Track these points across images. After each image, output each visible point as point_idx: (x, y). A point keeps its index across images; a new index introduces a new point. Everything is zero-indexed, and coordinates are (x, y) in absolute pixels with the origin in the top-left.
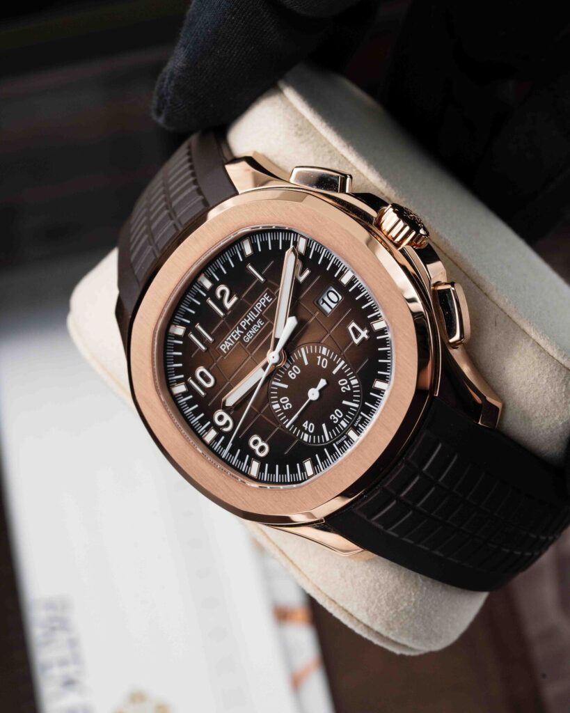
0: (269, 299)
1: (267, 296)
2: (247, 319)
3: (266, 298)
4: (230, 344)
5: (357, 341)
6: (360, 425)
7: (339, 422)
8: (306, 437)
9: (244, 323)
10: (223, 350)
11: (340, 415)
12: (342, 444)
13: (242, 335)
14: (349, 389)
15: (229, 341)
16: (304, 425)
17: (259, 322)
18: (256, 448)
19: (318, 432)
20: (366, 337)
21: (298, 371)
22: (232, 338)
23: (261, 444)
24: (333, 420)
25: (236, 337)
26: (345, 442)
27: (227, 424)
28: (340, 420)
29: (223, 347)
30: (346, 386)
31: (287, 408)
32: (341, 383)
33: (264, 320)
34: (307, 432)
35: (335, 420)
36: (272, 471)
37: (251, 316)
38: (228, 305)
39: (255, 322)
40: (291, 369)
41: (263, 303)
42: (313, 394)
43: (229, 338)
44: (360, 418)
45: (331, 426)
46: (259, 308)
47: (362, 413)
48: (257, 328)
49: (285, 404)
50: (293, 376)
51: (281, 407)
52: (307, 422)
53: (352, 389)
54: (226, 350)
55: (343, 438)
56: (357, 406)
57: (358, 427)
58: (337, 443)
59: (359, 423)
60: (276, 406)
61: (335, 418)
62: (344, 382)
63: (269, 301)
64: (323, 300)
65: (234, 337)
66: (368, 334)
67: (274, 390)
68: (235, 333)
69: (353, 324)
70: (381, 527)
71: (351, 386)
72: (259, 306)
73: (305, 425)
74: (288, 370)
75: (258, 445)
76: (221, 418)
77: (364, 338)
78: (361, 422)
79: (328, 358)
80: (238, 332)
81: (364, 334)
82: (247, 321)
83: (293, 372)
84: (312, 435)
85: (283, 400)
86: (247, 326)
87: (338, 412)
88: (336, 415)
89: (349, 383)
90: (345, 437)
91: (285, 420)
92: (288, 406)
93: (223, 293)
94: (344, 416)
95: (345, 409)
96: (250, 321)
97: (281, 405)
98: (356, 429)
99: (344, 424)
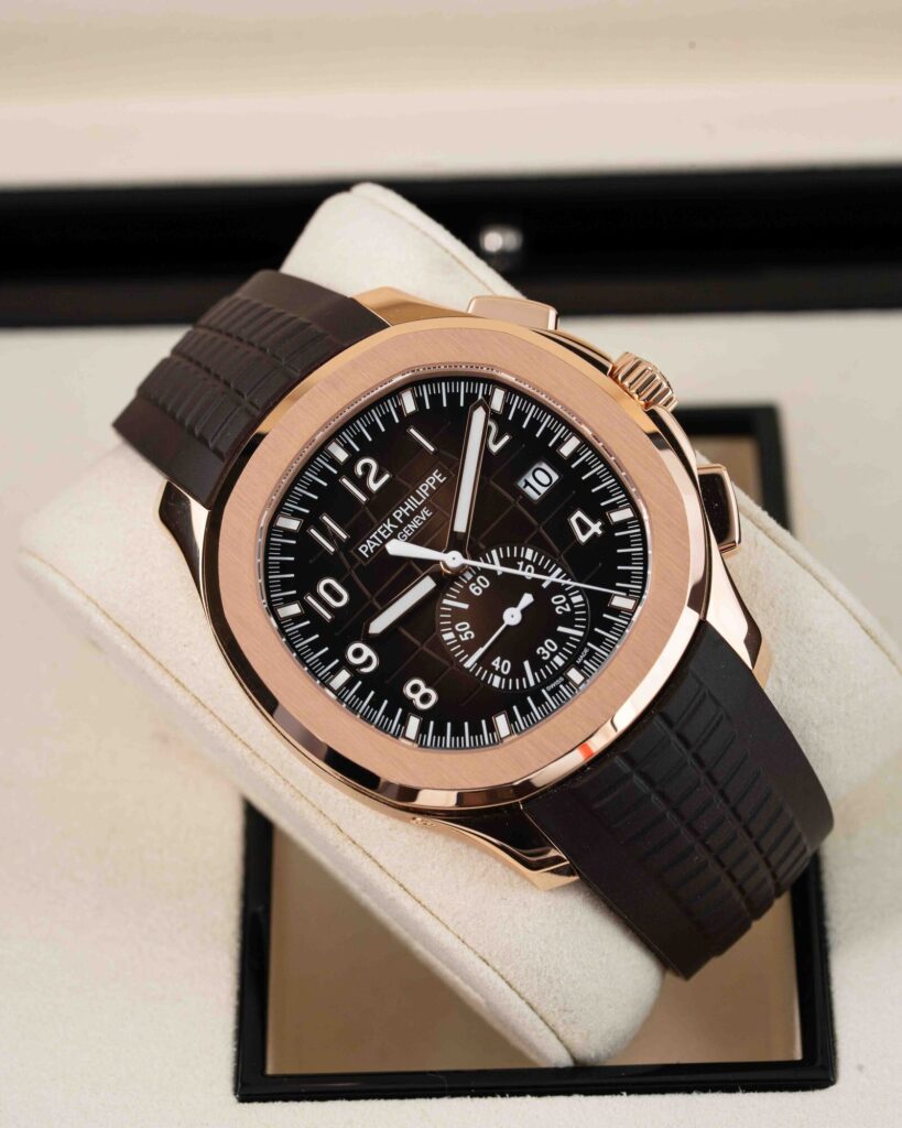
0: (441, 478)
1: (437, 474)
2: (405, 507)
3: (436, 476)
4: (375, 544)
5: (583, 538)
6: (585, 662)
7: (551, 658)
8: (496, 682)
9: (399, 513)
10: (364, 553)
11: (553, 647)
12: (557, 689)
13: (396, 532)
14: (568, 609)
15: (374, 540)
16: (493, 663)
17: (425, 513)
18: (416, 697)
19: (518, 672)
20: (600, 532)
21: (485, 584)
22: (378, 535)
23: (424, 690)
24: (541, 655)
25: (386, 534)
26: (561, 686)
27: (368, 662)
28: (553, 655)
29: (364, 549)
30: (563, 605)
31: (467, 638)
32: (556, 600)
33: (432, 508)
34: (499, 673)
35: (545, 655)
36: (440, 731)
37: (412, 504)
38: (374, 487)
39: (418, 511)
40: (474, 580)
41: (431, 485)
42: (512, 616)
43: (374, 535)
44: (586, 651)
45: (538, 664)
46: (424, 491)
47: (589, 644)
48: (421, 520)
49: (463, 633)
50: (477, 591)
51: (457, 638)
52: (498, 659)
53: (573, 609)
54: (368, 552)
55: (558, 682)
56: (581, 634)
57: (582, 665)
58: (549, 688)
59: (585, 659)
60: (448, 636)
61: (544, 651)
62: (561, 599)
63: (441, 482)
64: (526, 481)
65: (382, 534)
66: (601, 528)
67: (446, 612)
68: (384, 528)
69: (579, 514)
71: (572, 605)
72: (424, 488)
73: (496, 663)
74: (470, 582)
75: (420, 692)
76: (358, 653)
77: (595, 534)
78: (588, 657)
79: (535, 565)
80: (389, 526)
81: (596, 528)
82: (405, 511)
83: (478, 585)
84: (507, 677)
85: (461, 627)
86: (404, 517)
87: (549, 644)
88: (547, 648)
89: (569, 601)
90: (561, 679)
91: (462, 655)
92: (469, 635)
93: (366, 468)
94: (560, 650)
95: (562, 640)
96: (409, 511)
97: (457, 633)
98: (580, 667)
99: (559, 661)
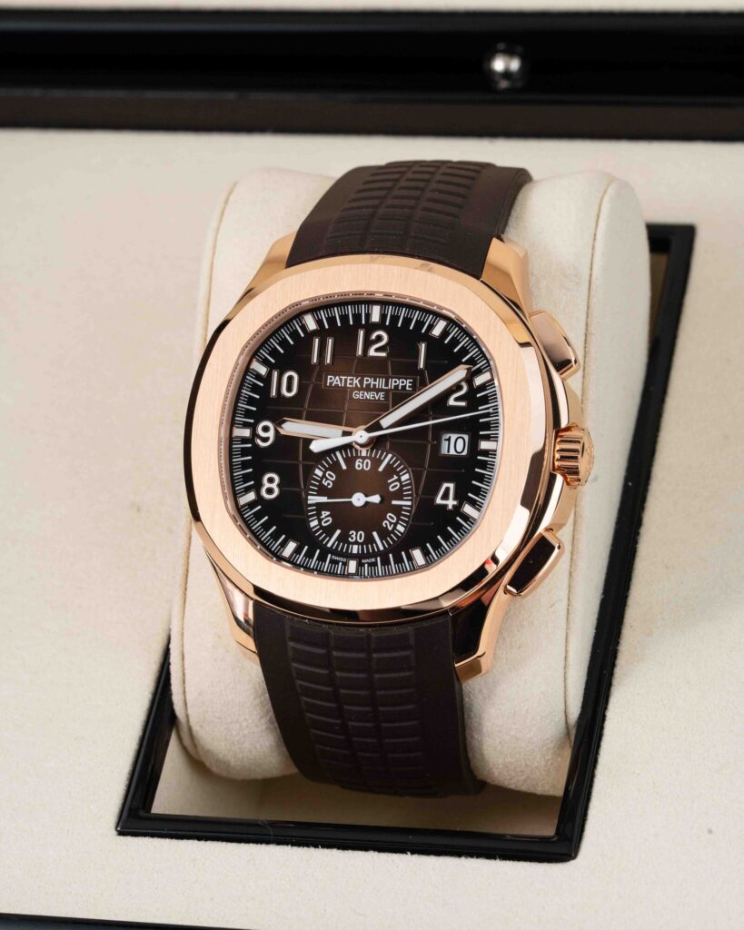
0: (409, 387)
1: (410, 382)
2: (375, 380)
3: (408, 383)
4: (339, 383)
5: (439, 501)
6: (366, 565)
7: (353, 543)
8: (314, 523)
9: (368, 381)
10: (329, 381)
11: (360, 539)
12: (336, 562)
13: (356, 388)
14: (390, 529)
15: (341, 380)
16: (323, 512)
17: (381, 394)
18: (267, 485)
19: (329, 531)
20: (450, 507)
21: (367, 467)
22: (346, 380)
23: (274, 486)
24: (350, 536)
25: (350, 384)
26: (340, 564)
27: (265, 440)
28: (356, 543)
29: (331, 379)
30: (391, 523)
31: (326, 484)
32: (390, 517)
33: (386, 397)
34: (320, 521)
35: (352, 538)
36: (258, 516)
37: (380, 383)
38: (372, 353)
39: (378, 391)
40: (364, 458)
41: (401, 384)
42: (358, 500)
43: (343, 378)
44: (373, 560)
45: (344, 538)
46: (393, 384)
47: (379, 559)
48: (374, 397)
49: (327, 479)
50: (359, 466)
51: (322, 478)
52: (328, 513)
53: (393, 532)
54: (331, 383)
55: (341, 559)
56: (381, 548)
57: (363, 565)
58: (334, 557)
59: (368, 563)
60: (319, 472)
61: (354, 536)
62: (393, 519)
63: (407, 388)
64: (450, 437)
65: (349, 382)
66: (454, 506)
67: (332, 459)
68: (352, 380)
69: (451, 486)
70: (288, 634)
71: (395, 528)
72: (396, 382)
73: (325, 514)
74: (361, 458)
76: (266, 429)
77: (446, 506)
78: (370, 565)
79: (402, 486)
80: (356, 381)
81: (451, 503)
82: (372, 383)
83: (363, 463)
84: (322, 527)
85: (330, 475)
86: (368, 385)
87: (361, 535)
88: (357, 536)
89: (395, 524)
90: (345, 560)
91: (313, 490)
92: (329, 484)
93: (379, 338)
94: (362, 544)
95: (369, 540)
96: (374, 385)
97: (324, 476)
98: (360, 565)
99: (355, 549)
